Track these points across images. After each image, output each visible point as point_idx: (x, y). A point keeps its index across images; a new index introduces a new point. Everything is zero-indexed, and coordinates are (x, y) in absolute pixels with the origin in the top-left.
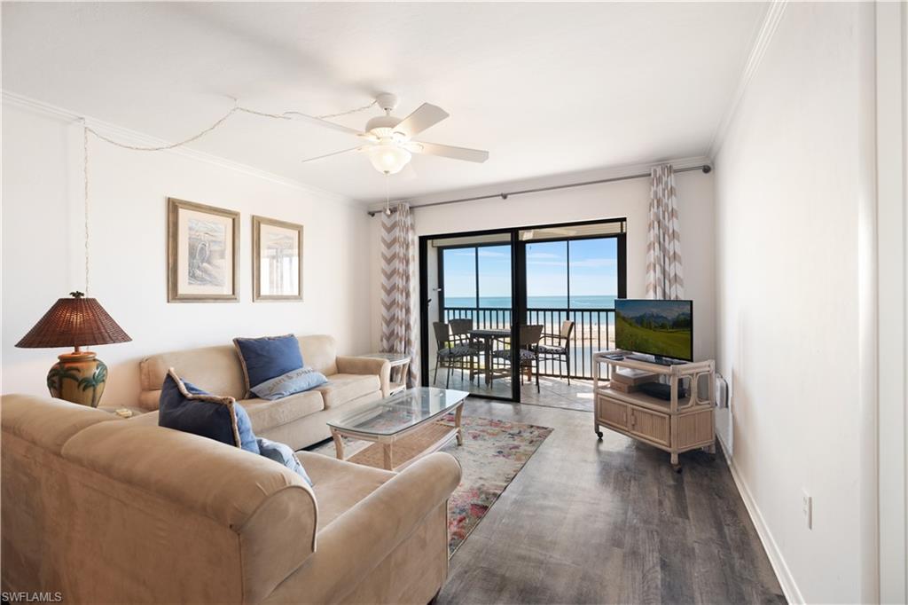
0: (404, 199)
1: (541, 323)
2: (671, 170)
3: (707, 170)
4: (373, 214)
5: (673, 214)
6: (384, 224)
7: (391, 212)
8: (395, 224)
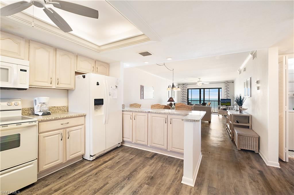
2: (228, 82)
3: (233, 82)
4: (179, 85)
5: (228, 88)
6: (182, 87)
7: (183, 85)
8: (184, 87)
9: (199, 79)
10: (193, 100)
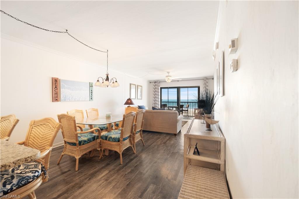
0: (158, 81)
1: (183, 104)
2: (207, 79)
3: (213, 79)
4: (150, 83)
5: (207, 86)
6: (154, 85)
7: (155, 82)
8: (156, 85)
9: (168, 73)
10: (169, 102)
